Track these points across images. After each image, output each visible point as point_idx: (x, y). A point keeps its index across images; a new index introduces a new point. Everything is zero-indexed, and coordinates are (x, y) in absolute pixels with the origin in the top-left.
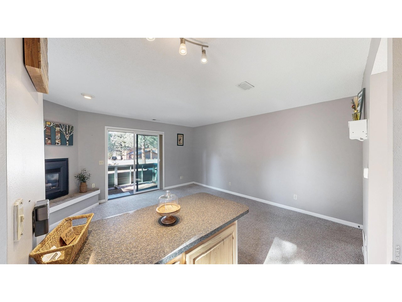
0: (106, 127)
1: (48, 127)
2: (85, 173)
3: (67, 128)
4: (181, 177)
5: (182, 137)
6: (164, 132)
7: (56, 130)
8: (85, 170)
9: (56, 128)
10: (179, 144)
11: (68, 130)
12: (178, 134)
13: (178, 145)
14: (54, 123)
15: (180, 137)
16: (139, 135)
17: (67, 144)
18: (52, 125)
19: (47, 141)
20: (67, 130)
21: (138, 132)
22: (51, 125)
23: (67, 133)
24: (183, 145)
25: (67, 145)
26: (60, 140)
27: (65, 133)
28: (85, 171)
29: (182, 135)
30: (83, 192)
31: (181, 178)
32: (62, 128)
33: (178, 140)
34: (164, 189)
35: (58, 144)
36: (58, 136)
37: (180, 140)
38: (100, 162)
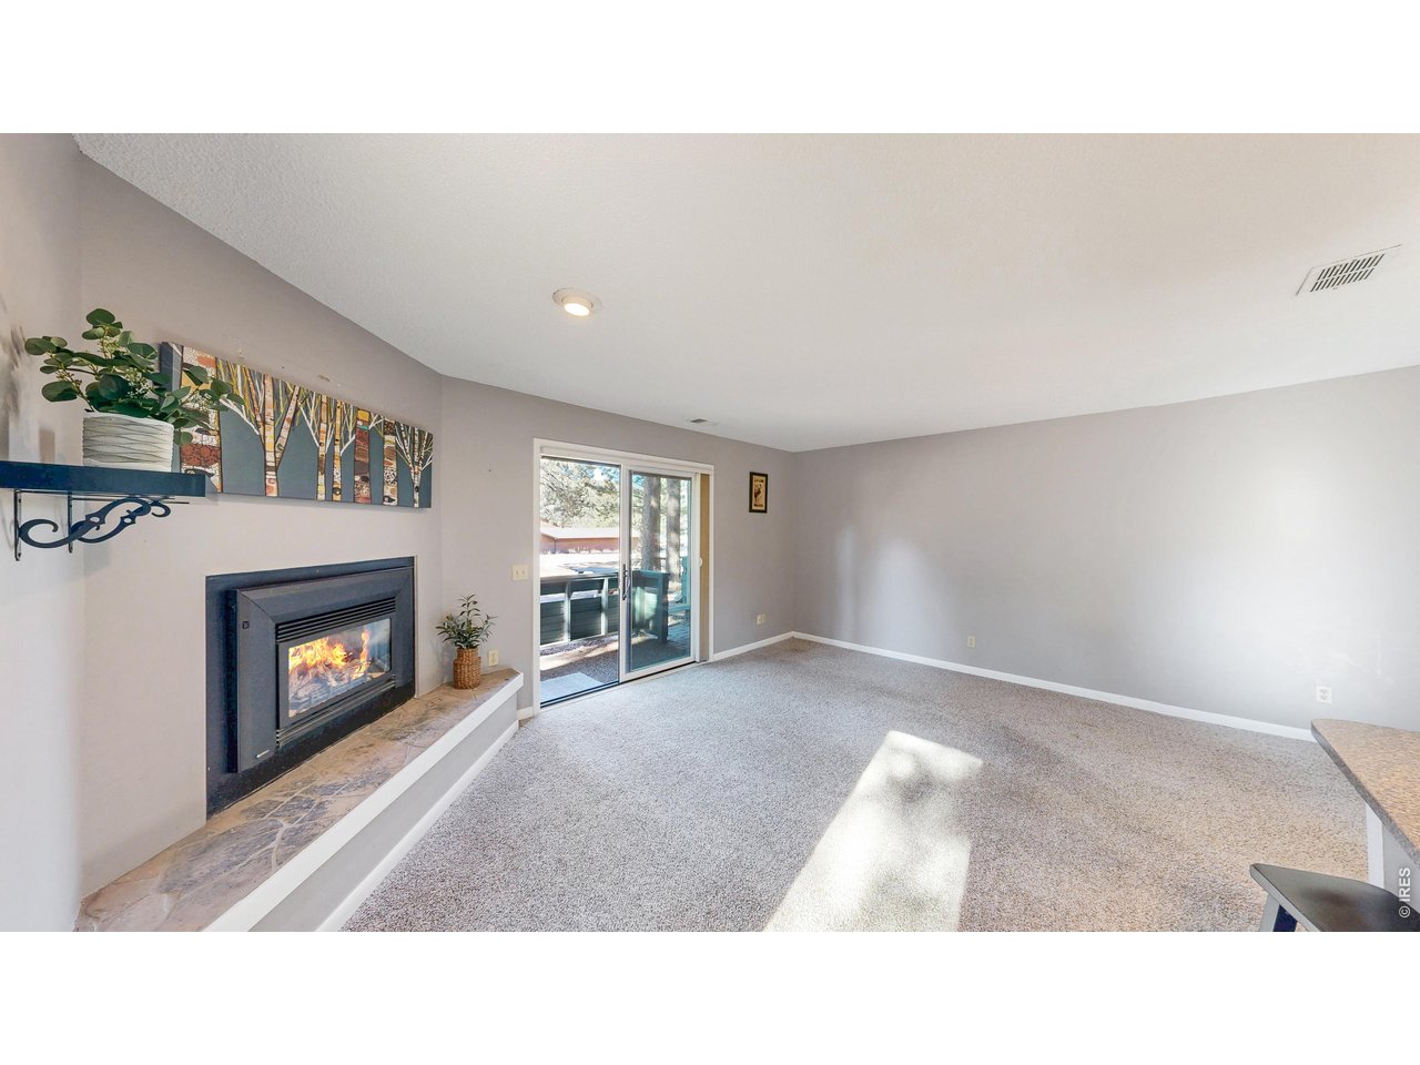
0: (538, 442)
1: (361, 431)
2: (476, 612)
3: (416, 438)
4: (759, 617)
5: (763, 484)
6: (712, 467)
7: (386, 446)
8: (475, 603)
9: (387, 437)
10: (754, 508)
11: (419, 450)
12: (752, 474)
13: (751, 510)
14: (379, 418)
15: (758, 483)
16: (636, 473)
17: (415, 501)
18: (373, 425)
19: (359, 489)
20: (416, 446)
21: (634, 462)
22: (369, 423)
23: (416, 459)
24: (765, 511)
25: (416, 505)
26: (394, 486)
27: (409, 459)
28: (472, 606)
29: (764, 478)
30: (471, 683)
31: (759, 622)
32: (402, 440)
33: (753, 494)
34: (711, 660)
35: (391, 500)
36: (391, 469)
37: (759, 492)
38: (515, 568)
